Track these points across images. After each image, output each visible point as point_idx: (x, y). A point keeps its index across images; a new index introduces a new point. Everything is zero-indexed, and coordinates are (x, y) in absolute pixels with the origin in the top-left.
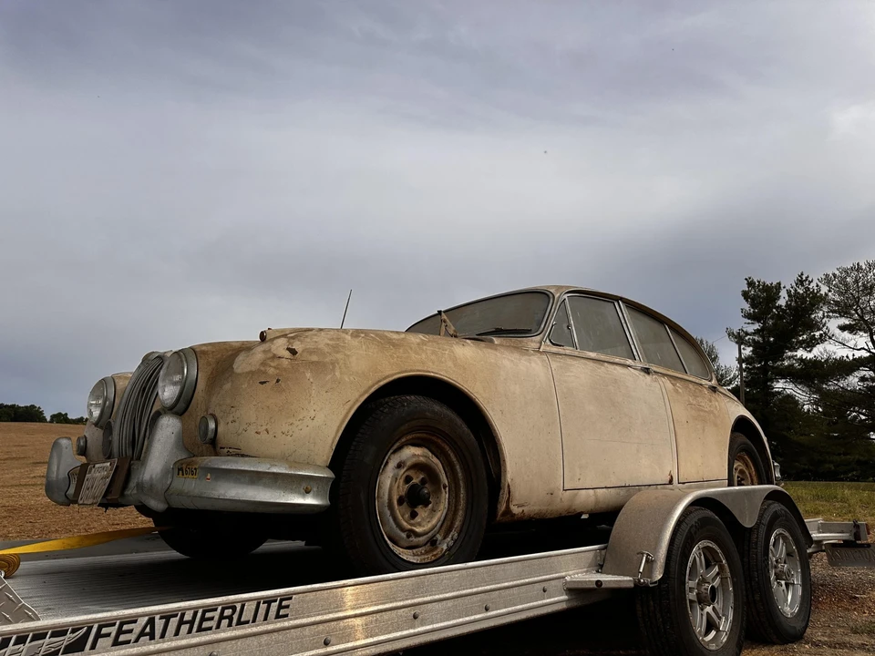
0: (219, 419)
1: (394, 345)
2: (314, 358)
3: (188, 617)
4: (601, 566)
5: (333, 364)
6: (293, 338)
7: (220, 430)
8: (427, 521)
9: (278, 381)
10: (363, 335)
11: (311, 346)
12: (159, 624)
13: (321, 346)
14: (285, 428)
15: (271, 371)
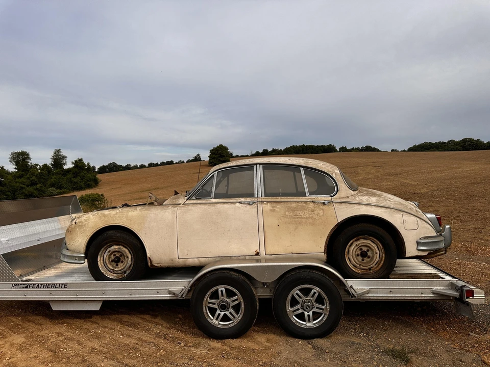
2: (80, 224)
3: (45, 285)
8: (121, 266)
9: (71, 231)
11: (80, 220)
12: (40, 286)
13: (83, 220)
14: (73, 243)
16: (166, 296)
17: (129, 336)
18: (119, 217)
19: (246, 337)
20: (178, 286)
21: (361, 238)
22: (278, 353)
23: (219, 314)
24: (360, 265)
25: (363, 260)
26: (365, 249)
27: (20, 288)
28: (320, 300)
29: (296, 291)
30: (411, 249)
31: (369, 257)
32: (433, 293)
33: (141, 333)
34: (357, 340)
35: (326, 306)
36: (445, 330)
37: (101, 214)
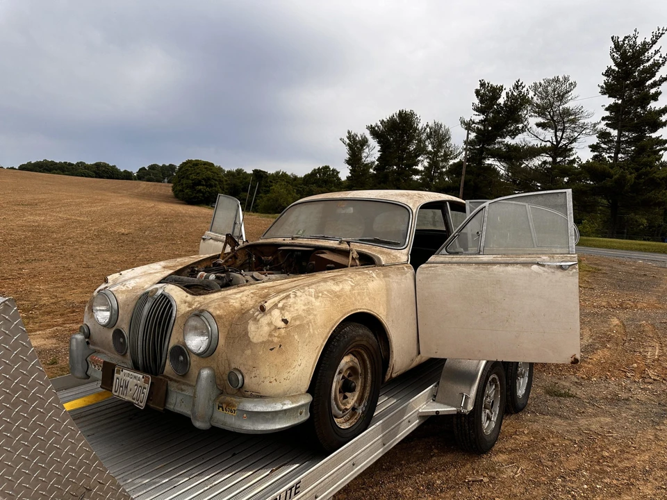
0: (244, 374)
1: (339, 297)
4: (435, 396)
5: (308, 324)
6: (282, 309)
7: (245, 381)
9: (280, 346)
10: (320, 295)
11: (295, 314)
14: (286, 376)
15: (276, 340)
16: (415, 424)
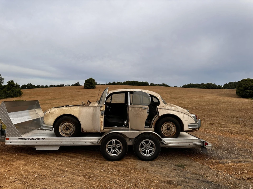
2: (51, 113)
3: (34, 139)
8: (69, 132)
9: (47, 116)
12: (32, 139)
13: (52, 111)
14: (48, 121)
16: (89, 144)
17: (73, 160)
18: (70, 110)
19: (122, 160)
20: (94, 140)
21: (167, 123)
22: (136, 165)
23: (112, 151)
24: (167, 133)
25: (168, 131)
26: (169, 127)
27: (22, 140)
28: (152, 146)
29: (143, 142)
30: (186, 128)
31: (170, 130)
32: (194, 144)
33: (77, 159)
34: (165, 162)
35: (154, 148)
36: (197, 159)
37: (61, 109)
